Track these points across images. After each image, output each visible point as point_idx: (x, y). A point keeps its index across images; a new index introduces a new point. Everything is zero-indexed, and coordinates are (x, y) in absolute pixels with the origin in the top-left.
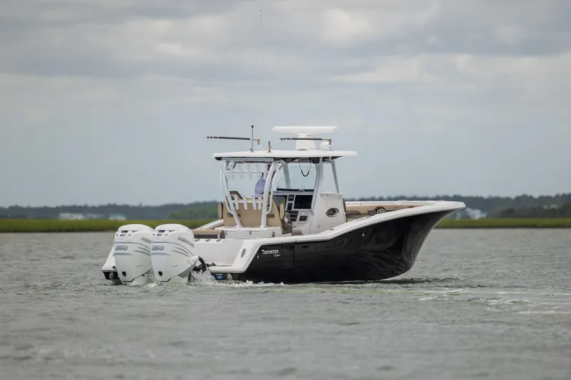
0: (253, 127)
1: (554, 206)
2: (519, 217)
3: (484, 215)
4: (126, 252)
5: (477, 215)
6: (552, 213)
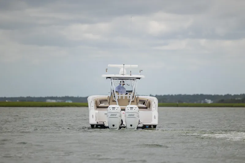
3: (212, 102)
4: (116, 116)
5: (209, 102)
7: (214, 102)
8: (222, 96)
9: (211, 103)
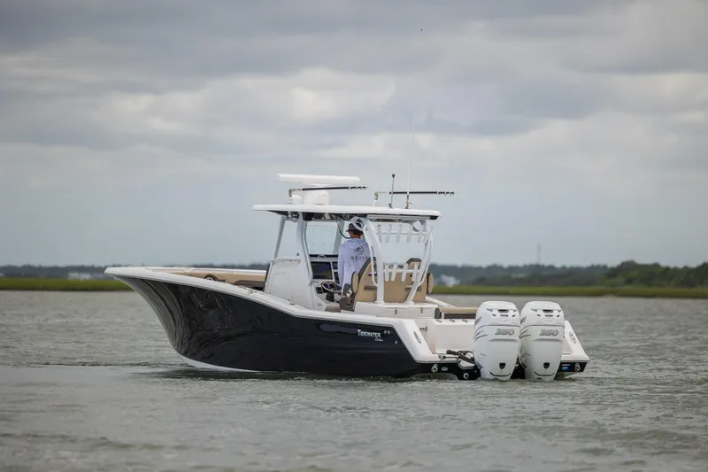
0: (394, 176)
1: (521, 275)
2: (490, 285)
3: (457, 282)
5: (451, 282)
6: (520, 282)
7: (461, 283)
8: (480, 268)
9: (454, 286)
